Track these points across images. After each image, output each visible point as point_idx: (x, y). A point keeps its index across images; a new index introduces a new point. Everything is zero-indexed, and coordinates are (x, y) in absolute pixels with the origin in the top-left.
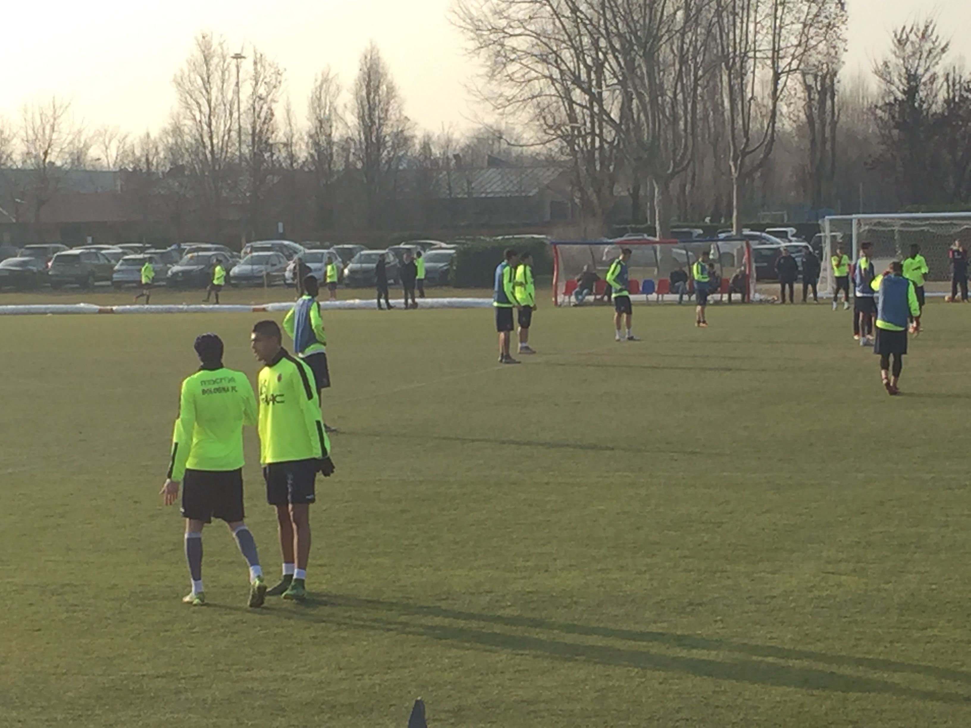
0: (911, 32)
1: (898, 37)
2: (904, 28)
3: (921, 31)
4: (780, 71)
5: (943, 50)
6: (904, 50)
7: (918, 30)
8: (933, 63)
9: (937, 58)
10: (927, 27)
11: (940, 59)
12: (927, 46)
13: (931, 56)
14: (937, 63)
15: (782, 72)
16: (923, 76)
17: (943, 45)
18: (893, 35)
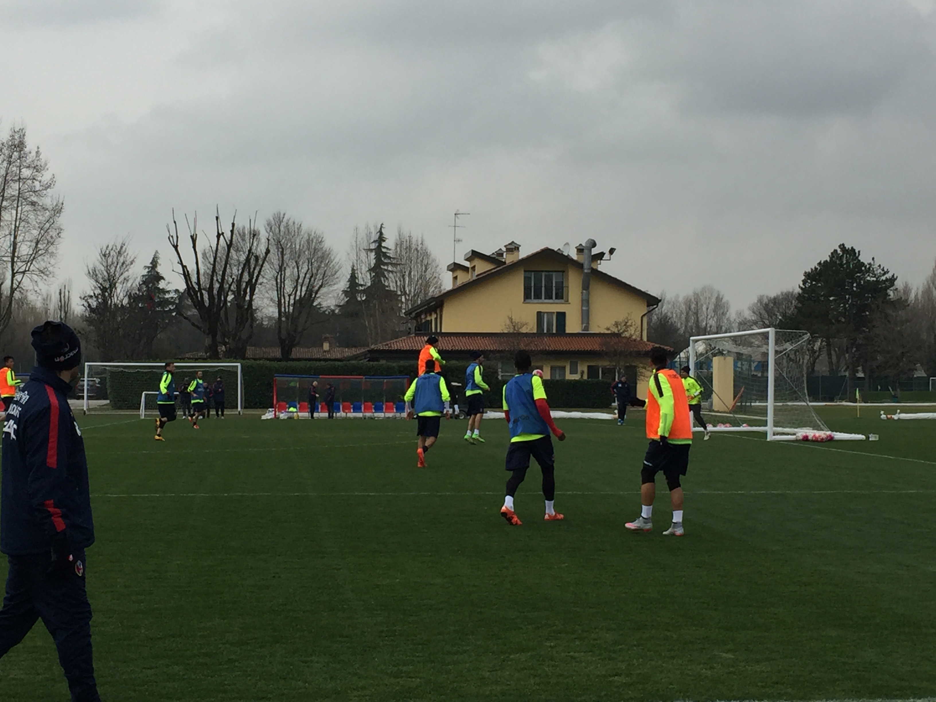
0: (112, 249)
1: (103, 253)
2: (108, 247)
3: (119, 250)
4: (15, 271)
5: (132, 263)
6: (107, 262)
7: (117, 249)
8: (126, 269)
9: (128, 267)
10: (122, 247)
11: (130, 268)
12: (121, 260)
13: (124, 265)
14: (127, 270)
15: (17, 272)
16: (118, 279)
17: (131, 260)
18: (100, 252)
